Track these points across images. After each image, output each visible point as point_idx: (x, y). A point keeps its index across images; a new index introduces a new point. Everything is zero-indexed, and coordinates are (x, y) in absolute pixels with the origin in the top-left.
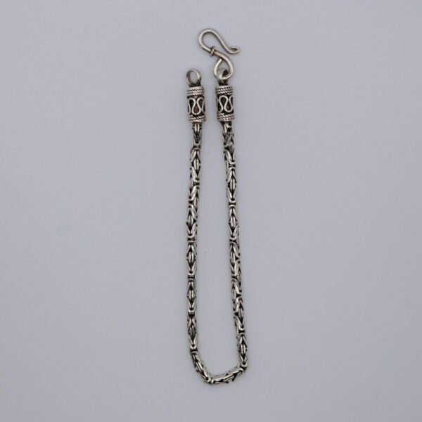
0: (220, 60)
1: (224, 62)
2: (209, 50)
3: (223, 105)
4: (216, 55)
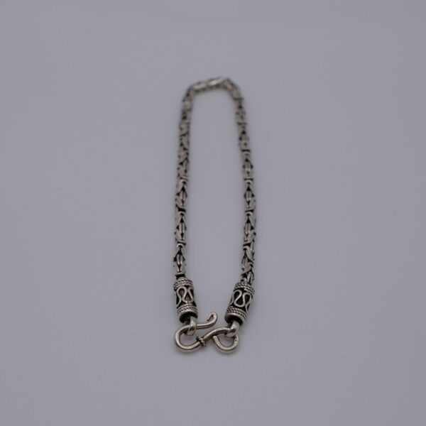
0: (214, 337)
2: (198, 343)
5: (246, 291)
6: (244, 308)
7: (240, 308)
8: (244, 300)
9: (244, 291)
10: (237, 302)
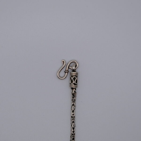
0: (69, 67)
1: (70, 65)
2: (66, 73)
3: (74, 81)
4: (68, 70)
5: (73, 84)
6: (72, 76)
7: (74, 76)
8: (73, 80)
9: (74, 84)
10: (75, 78)
